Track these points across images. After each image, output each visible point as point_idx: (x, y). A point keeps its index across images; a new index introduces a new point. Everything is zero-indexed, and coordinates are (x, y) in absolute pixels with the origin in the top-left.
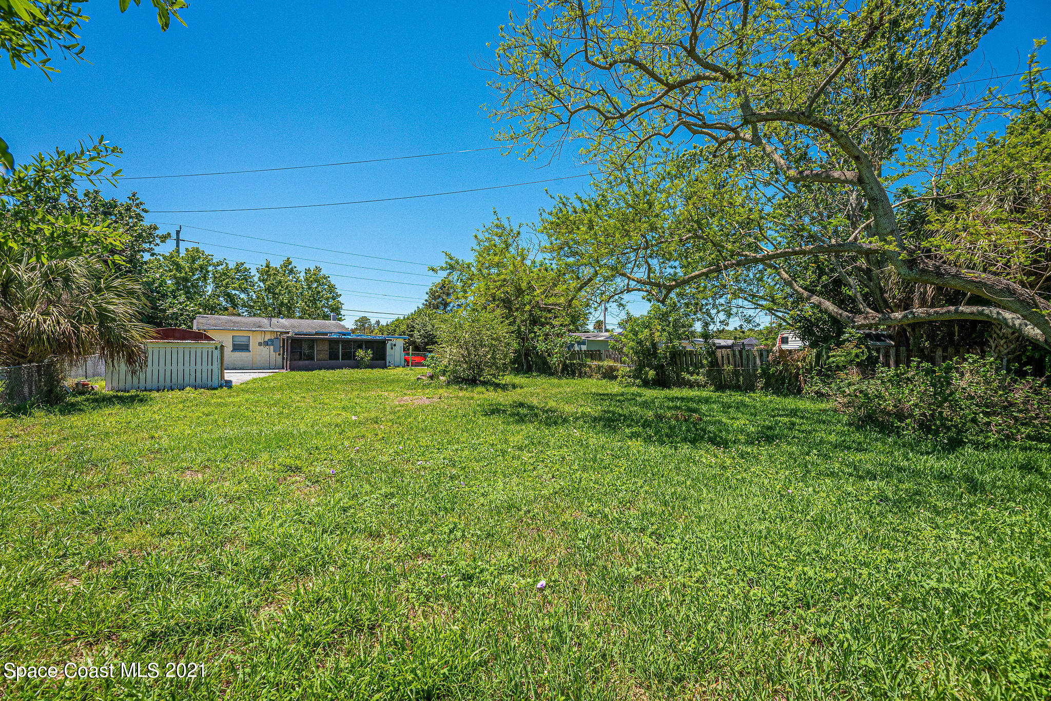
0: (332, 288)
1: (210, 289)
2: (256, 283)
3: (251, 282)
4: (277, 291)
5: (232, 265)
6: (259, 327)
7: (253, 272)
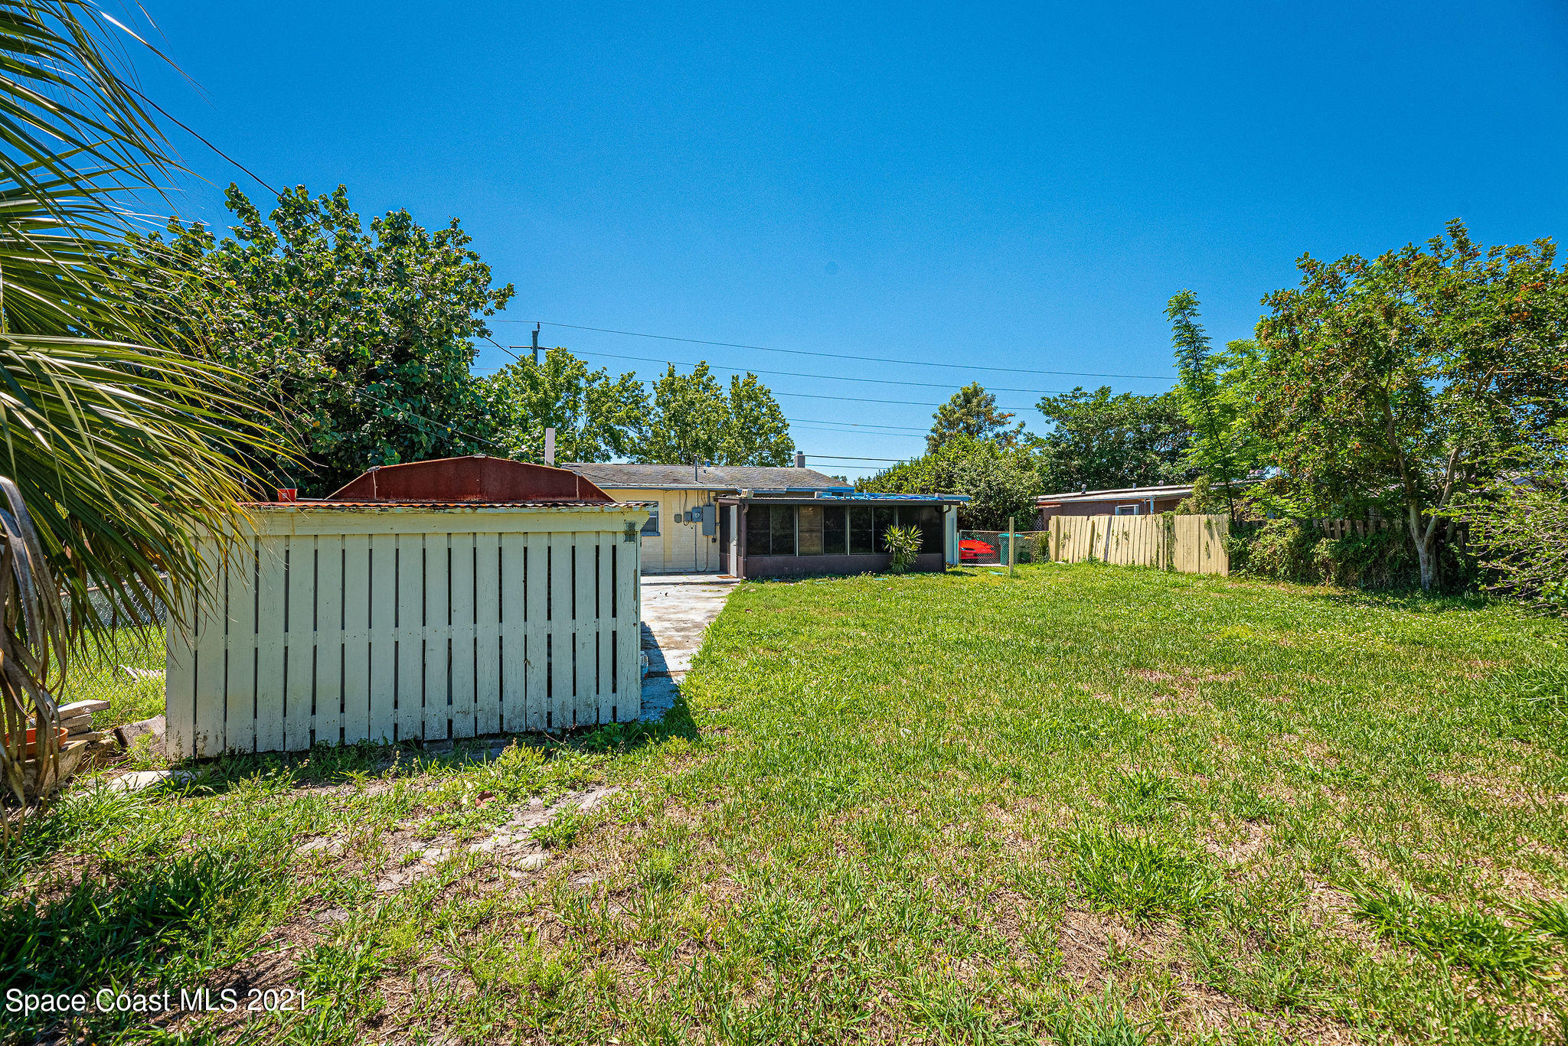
0: (774, 413)
1: (581, 424)
2: (653, 409)
3: (644, 407)
4: (689, 418)
5: (614, 382)
6: (676, 481)
7: (648, 389)
